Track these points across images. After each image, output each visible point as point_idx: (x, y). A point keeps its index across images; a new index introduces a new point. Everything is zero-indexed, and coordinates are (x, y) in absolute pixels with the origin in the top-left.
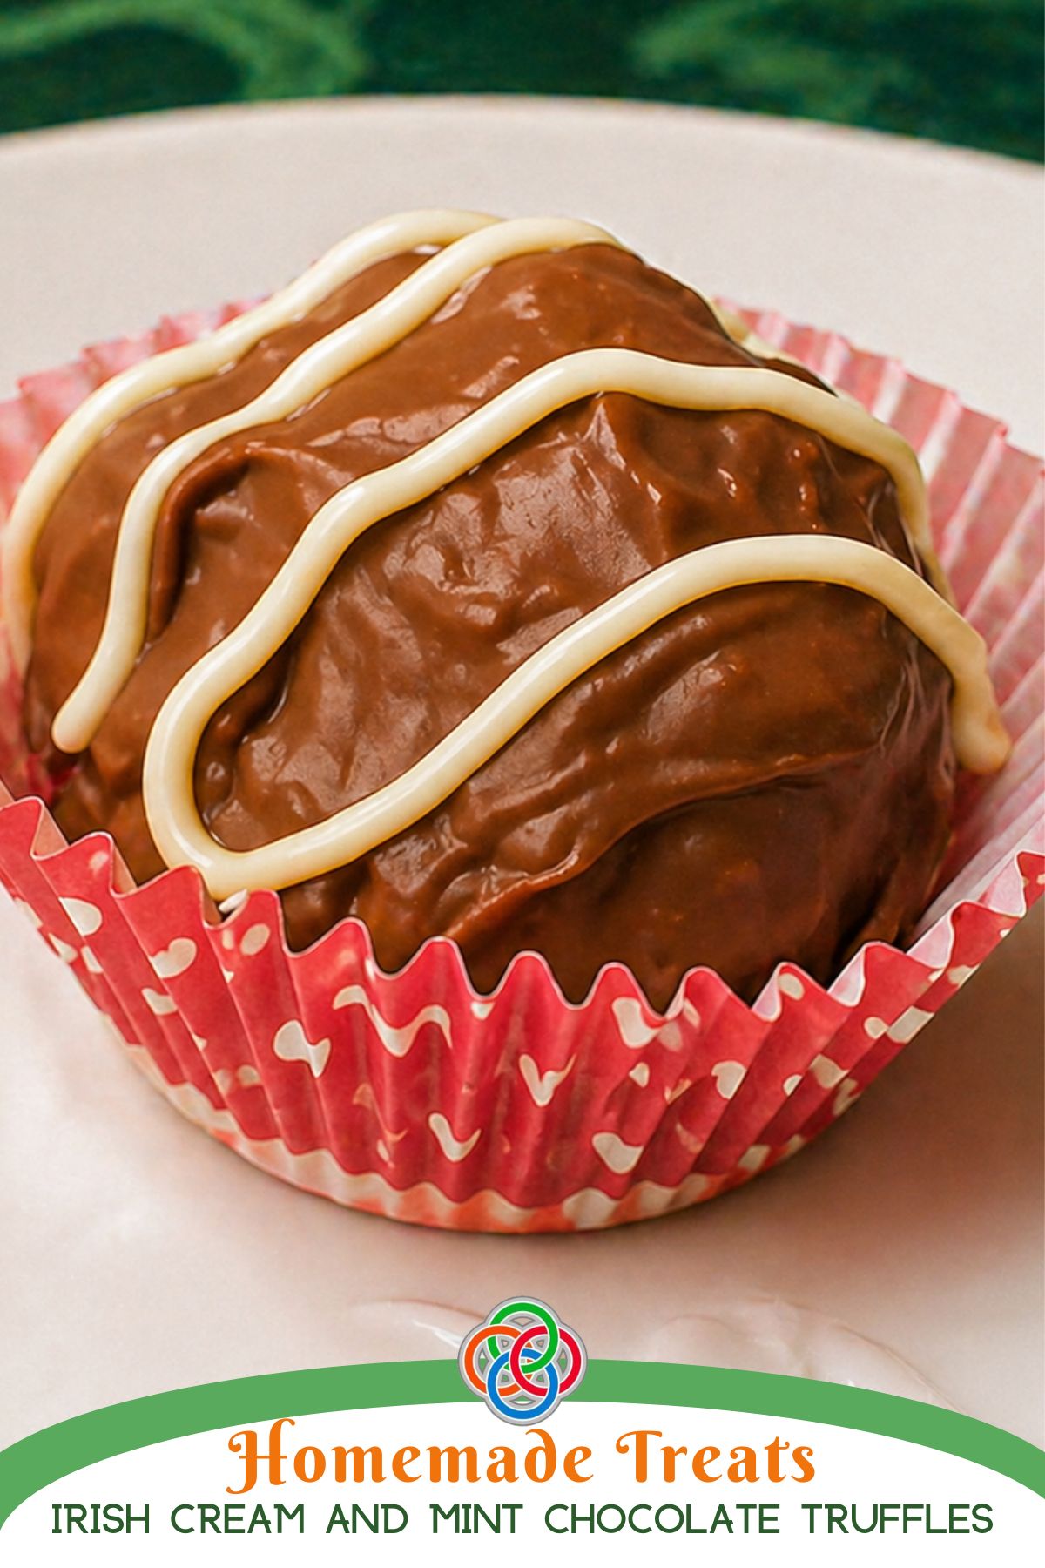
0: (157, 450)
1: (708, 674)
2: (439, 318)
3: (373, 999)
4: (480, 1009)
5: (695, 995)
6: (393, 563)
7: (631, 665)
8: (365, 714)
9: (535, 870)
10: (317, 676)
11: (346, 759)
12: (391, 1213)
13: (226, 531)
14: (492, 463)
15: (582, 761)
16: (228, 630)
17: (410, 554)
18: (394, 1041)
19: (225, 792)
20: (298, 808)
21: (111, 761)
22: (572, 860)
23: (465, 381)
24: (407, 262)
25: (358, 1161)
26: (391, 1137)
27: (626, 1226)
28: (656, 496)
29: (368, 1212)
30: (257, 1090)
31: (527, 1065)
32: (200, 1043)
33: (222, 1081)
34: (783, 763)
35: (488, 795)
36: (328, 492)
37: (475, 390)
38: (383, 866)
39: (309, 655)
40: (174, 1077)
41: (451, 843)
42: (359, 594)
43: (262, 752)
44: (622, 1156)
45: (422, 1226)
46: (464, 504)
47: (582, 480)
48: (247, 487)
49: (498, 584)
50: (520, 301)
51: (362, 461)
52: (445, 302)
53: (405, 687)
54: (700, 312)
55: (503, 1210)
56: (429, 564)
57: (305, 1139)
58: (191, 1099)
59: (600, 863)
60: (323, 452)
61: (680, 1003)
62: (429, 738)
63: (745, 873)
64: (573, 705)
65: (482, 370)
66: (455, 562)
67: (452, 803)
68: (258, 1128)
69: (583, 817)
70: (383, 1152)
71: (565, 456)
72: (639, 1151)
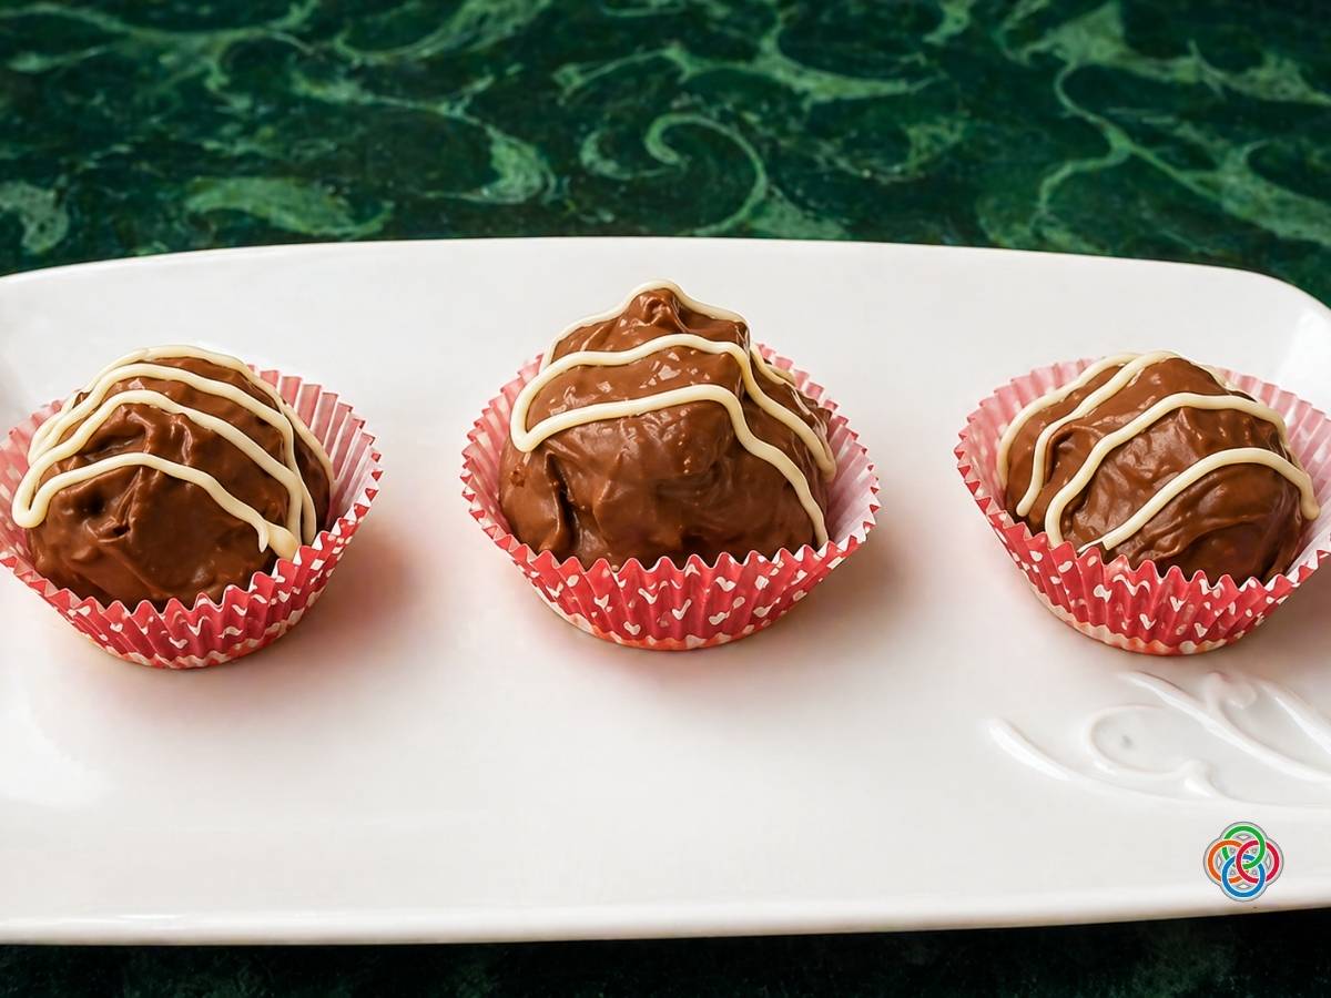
0: (1044, 428)
1: (1218, 491)
2: (1129, 385)
3: (1127, 578)
4: (1160, 581)
5: (1223, 582)
6: (1120, 459)
7: (1193, 490)
8: (1112, 506)
9: (1165, 552)
10: (1097, 495)
11: (1106, 520)
12: (1124, 647)
13: (1067, 451)
14: (1149, 429)
15: (1180, 519)
16: (1069, 481)
17: (1124, 457)
18: (1132, 590)
19: (1071, 528)
20: (1093, 533)
21: (1035, 519)
22: (1176, 549)
23: (1139, 405)
24: (1115, 369)
25: (1115, 629)
26: (1128, 621)
27: (1200, 654)
28: (1200, 438)
29: (1117, 647)
30: (1083, 606)
31: (1173, 599)
32: (1067, 592)
33: (1072, 603)
34: (1244, 517)
35: (1151, 530)
36: (1098, 439)
37: (1142, 407)
38: (1118, 550)
39: (1094, 488)
40: (1055, 602)
41: (1139, 543)
42: (1109, 469)
43: (1080, 517)
44: (1201, 631)
45: (1134, 652)
46: (1140, 441)
47: (1177, 434)
48: (1072, 438)
49: (1152, 465)
50: (1156, 379)
51: (1109, 430)
52: (1129, 381)
53: (1125, 498)
54: (1210, 378)
55: (1161, 647)
56: (1130, 459)
57: (1097, 622)
58: (1061, 610)
59: (1185, 550)
60: (1095, 427)
61: (1219, 584)
62: (1133, 512)
63: (1231, 551)
64: (1175, 504)
65: (1143, 401)
66: (1138, 458)
67: (1140, 531)
68: (1082, 618)
69: (1181, 535)
70: (1124, 626)
71: (1171, 426)
72: (1206, 630)
